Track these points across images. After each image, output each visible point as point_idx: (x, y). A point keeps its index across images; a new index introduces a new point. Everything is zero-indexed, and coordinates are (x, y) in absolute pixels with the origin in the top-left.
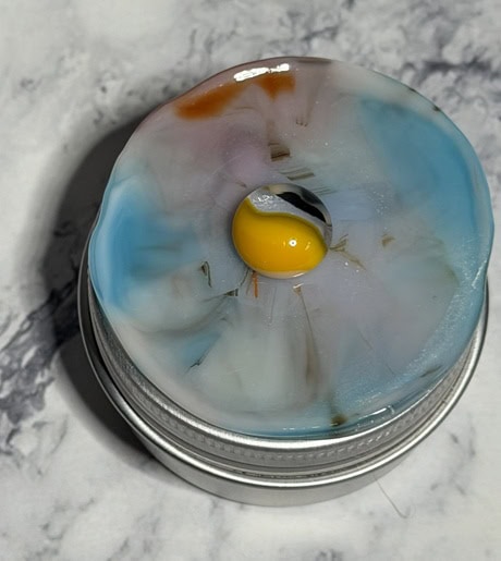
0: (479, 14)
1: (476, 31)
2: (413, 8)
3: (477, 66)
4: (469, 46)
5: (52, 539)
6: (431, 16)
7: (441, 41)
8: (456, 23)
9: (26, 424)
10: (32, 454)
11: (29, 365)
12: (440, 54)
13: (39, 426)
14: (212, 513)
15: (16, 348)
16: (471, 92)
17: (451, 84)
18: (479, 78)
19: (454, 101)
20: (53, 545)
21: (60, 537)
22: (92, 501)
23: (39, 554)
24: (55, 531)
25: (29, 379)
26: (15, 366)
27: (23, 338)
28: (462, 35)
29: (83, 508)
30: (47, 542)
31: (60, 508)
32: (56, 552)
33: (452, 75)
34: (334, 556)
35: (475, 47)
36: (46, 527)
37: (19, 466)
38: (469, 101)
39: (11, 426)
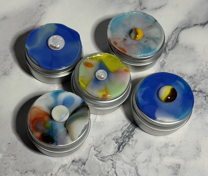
0: (201, 83)
1: (200, 86)
2: (190, 82)
3: (201, 91)
4: (199, 88)
5: (135, 158)
6: (193, 83)
7: (195, 87)
8: (197, 85)
9: (130, 140)
10: (131, 144)
11: (131, 131)
12: (195, 89)
13: (132, 140)
14: (160, 156)
15: (129, 128)
16: (200, 95)
17: (197, 94)
18: (201, 93)
19: (197, 96)
20: (135, 159)
21: (136, 158)
22: (141, 153)
23: (133, 160)
24: (135, 157)
25: (131, 133)
26: (129, 131)
27: (130, 127)
28: (198, 86)
29: (139, 154)
30: (134, 158)
31: (136, 153)
32: (135, 160)
33: (197, 92)
34: (179, 165)
35: (200, 88)
36: (134, 156)
37: (129, 146)
38: (200, 97)
39: (128, 140)
